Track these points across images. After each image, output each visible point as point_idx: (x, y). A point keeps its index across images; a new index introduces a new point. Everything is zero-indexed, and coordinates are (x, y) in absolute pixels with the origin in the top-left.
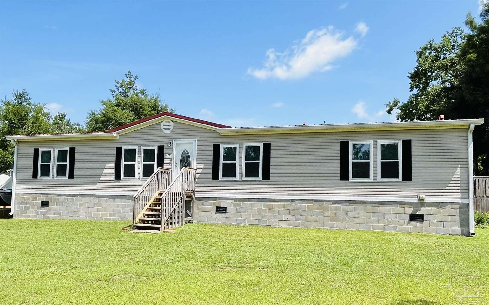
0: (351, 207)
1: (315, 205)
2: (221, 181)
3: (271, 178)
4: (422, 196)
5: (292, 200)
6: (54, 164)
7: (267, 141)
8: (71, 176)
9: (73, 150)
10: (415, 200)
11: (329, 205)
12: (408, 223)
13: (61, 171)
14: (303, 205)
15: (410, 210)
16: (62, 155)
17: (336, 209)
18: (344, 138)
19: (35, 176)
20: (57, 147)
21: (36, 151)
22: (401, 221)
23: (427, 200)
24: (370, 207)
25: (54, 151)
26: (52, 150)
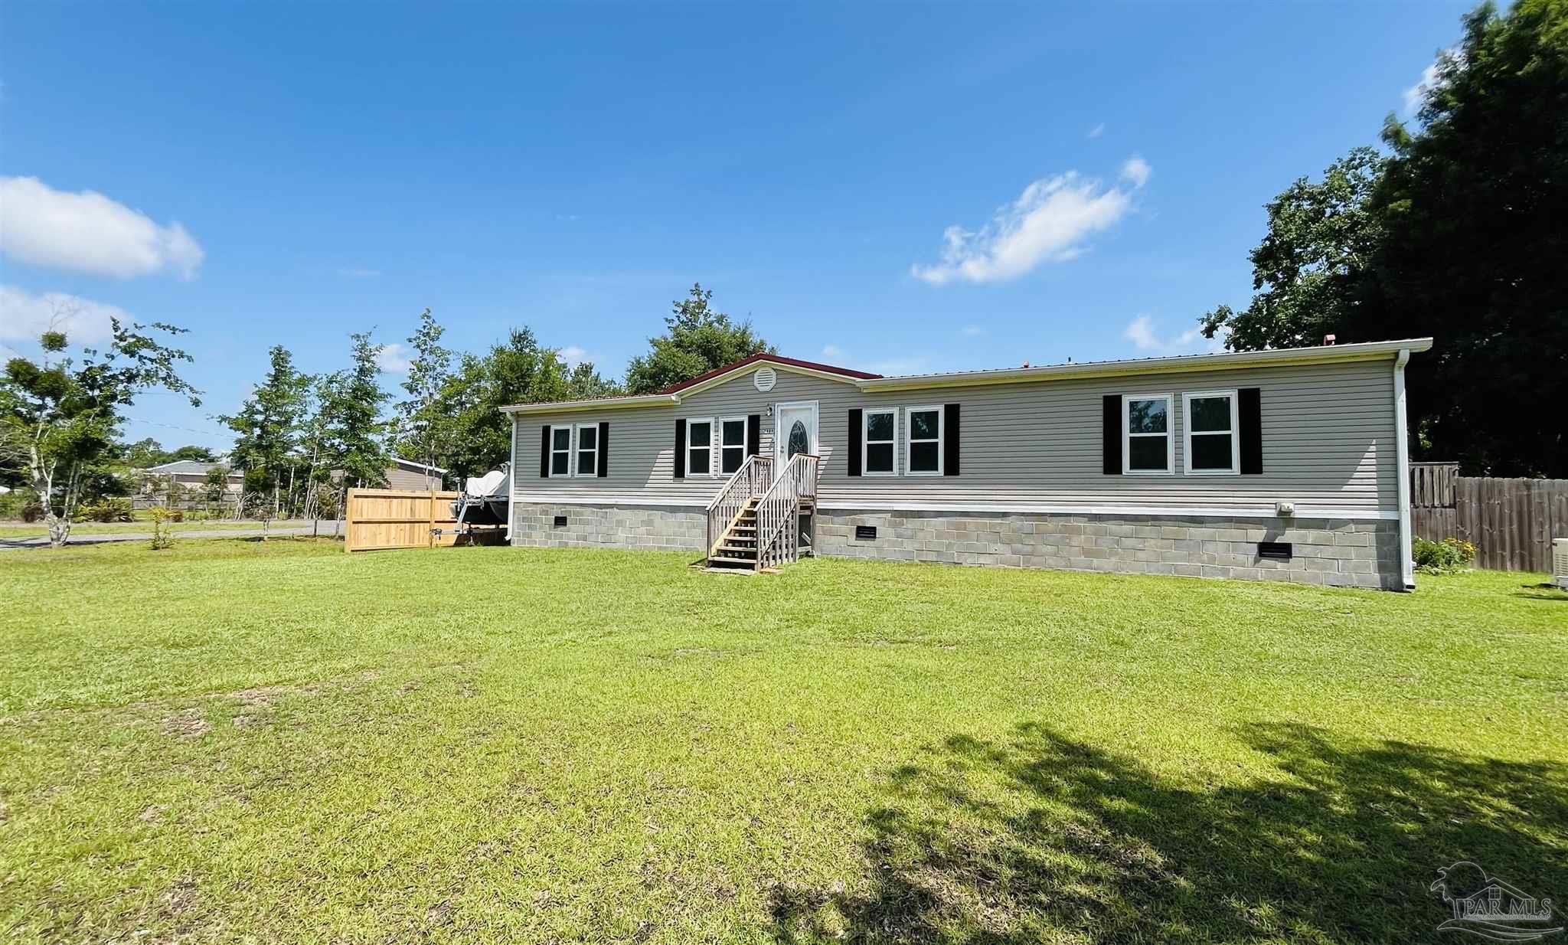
0: (1127, 528)
1: (1051, 525)
2: (865, 478)
3: (961, 471)
4: (1287, 504)
5: (1005, 515)
6: (574, 451)
7: (953, 400)
8: (603, 473)
9: (604, 427)
10: (1271, 513)
11: (1082, 523)
12: (1256, 561)
13: (586, 463)
14: (1027, 524)
15: (1259, 535)
16: (587, 436)
17: (1096, 533)
18: (1111, 391)
19: (544, 473)
20: (580, 422)
21: (546, 430)
22: (1241, 558)
23: (1299, 513)
24: (1169, 529)
25: (574, 429)
26: (570, 427)
